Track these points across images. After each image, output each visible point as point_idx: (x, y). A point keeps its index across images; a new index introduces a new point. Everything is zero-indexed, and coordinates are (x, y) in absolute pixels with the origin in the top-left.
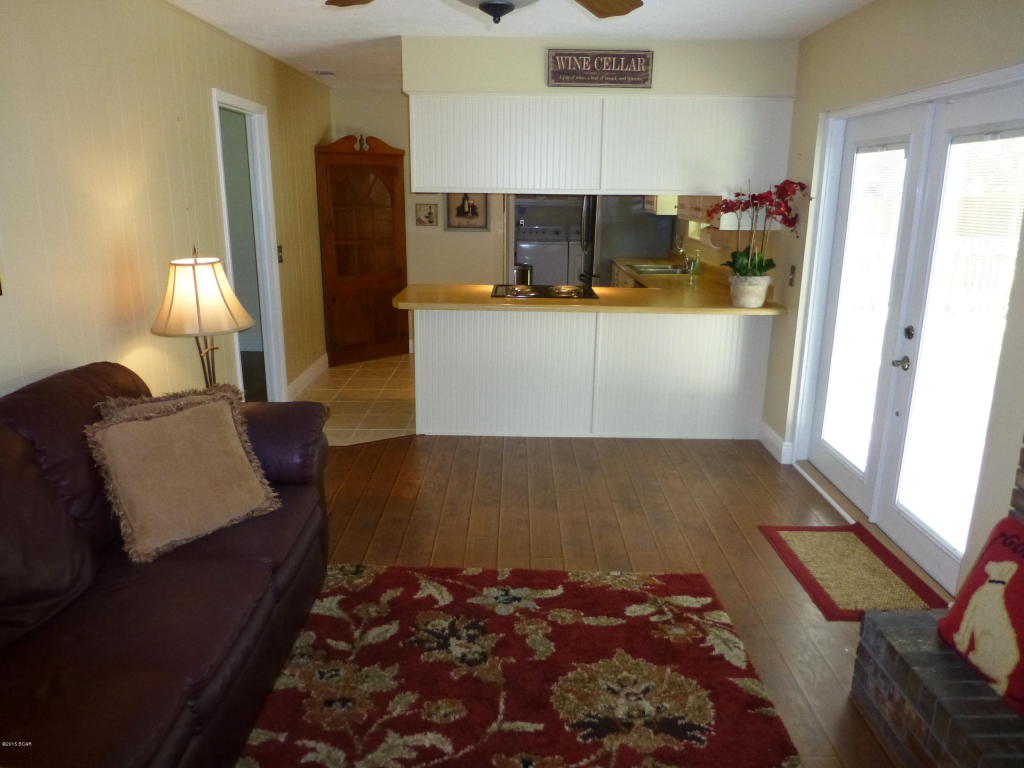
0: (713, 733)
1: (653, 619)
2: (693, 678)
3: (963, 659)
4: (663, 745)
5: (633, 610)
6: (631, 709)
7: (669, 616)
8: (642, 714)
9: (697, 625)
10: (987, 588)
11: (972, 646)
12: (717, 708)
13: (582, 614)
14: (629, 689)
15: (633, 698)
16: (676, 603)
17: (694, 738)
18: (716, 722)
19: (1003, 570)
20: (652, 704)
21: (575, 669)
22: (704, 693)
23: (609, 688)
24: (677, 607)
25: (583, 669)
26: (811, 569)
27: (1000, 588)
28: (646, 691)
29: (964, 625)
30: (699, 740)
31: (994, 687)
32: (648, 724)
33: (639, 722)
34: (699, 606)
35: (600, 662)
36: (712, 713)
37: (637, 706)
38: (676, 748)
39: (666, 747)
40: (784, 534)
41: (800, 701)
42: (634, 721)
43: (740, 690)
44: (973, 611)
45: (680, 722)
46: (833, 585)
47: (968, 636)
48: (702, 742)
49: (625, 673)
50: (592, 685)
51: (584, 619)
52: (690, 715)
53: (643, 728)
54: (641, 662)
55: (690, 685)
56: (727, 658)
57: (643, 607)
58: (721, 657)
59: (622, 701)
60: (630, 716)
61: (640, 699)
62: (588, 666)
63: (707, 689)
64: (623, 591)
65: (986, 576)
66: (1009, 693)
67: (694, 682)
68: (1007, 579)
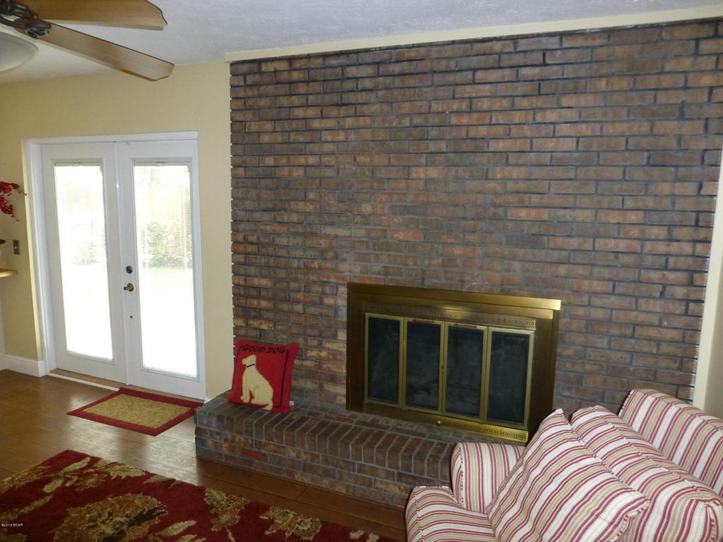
0: (165, 506)
1: (68, 484)
2: (127, 493)
3: (249, 405)
4: (148, 527)
5: (48, 488)
6: (114, 526)
7: (76, 478)
8: (122, 524)
9: (96, 472)
10: (247, 370)
11: (252, 397)
12: (155, 497)
13: (17, 509)
14: (100, 520)
15: (108, 521)
16: (71, 470)
17: (158, 514)
18: (161, 501)
19: (250, 360)
20: (122, 517)
21: (54, 534)
22: (140, 495)
23: (88, 528)
24: (74, 471)
25: (59, 530)
26: (121, 419)
27: (254, 367)
28: (110, 514)
29: (244, 391)
30: (162, 513)
31: (266, 408)
32: (131, 525)
33: (125, 527)
34: (86, 464)
35: (65, 521)
36: (154, 499)
37: (114, 522)
38: (156, 523)
39: (151, 526)
40: (87, 410)
41: (182, 472)
42: (122, 529)
43: (154, 483)
44: (246, 382)
45: (145, 513)
46: (139, 420)
47: (248, 393)
48: (165, 512)
49: (88, 516)
50: (76, 532)
51: (22, 511)
52: (145, 507)
53: (130, 528)
54: (89, 505)
55: (129, 497)
56: (132, 476)
57: (52, 483)
58: (128, 478)
59: (103, 527)
60: (117, 529)
61: (112, 519)
62: (60, 527)
63: (140, 493)
64: (28, 484)
65: (245, 366)
66: (274, 407)
67: (130, 494)
68: (254, 362)
